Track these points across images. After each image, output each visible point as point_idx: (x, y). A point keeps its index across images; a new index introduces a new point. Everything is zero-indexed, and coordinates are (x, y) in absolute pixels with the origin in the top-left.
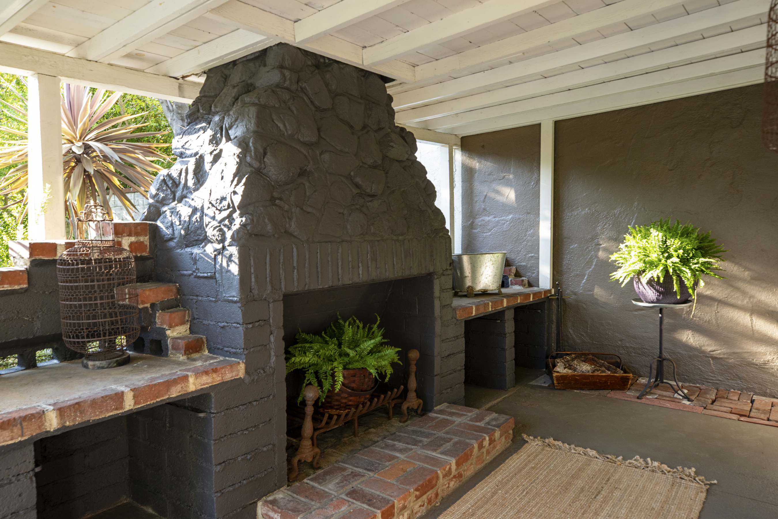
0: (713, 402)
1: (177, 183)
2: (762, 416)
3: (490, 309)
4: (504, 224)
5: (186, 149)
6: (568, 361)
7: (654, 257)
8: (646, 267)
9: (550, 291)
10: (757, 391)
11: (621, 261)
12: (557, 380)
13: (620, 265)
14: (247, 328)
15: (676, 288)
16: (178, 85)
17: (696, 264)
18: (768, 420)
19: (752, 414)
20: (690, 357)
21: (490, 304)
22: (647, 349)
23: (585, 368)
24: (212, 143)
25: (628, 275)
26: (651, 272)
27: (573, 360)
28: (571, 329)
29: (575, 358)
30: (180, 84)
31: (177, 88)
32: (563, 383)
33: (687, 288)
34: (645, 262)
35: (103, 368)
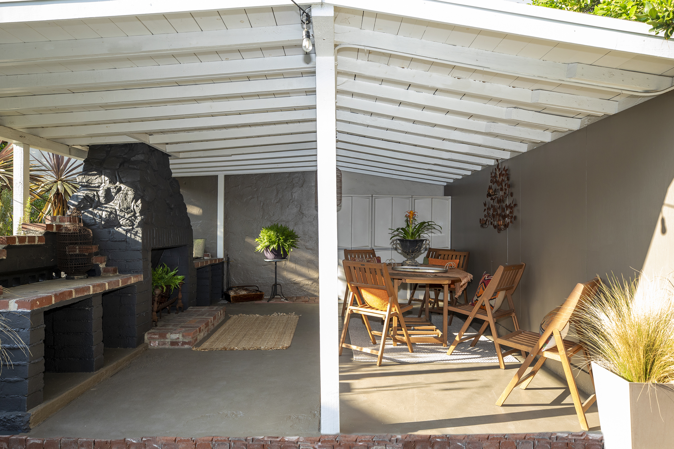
0: (296, 300)
1: (93, 199)
2: (313, 301)
3: (205, 265)
4: (197, 225)
5: (90, 183)
6: (235, 291)
7: (273, 239)
8: (270, 244)
9: (222, 259)
10: (310, 295)
11: (260, 242)
12: (232, 299)
13: (259, 244)
14: (143, 261)
15: (282, 253)
16: (69, 149)
17: (289, 242)
18: (315, 302)
19: (309, 301)
20: (286, 284)
21: (209, 261)
22: (268, 283)
23: (244, 293)
24: (111, 183)
25: (263, 248)
26: (273, 246)
27: (237, 290)
28: (234, 277)
29: (238, 289)
30: (70, 148)
31: (68, 150)
32: (235, 300)
33: (286, 252)
34: (270, 242)
35: (82, 279)
